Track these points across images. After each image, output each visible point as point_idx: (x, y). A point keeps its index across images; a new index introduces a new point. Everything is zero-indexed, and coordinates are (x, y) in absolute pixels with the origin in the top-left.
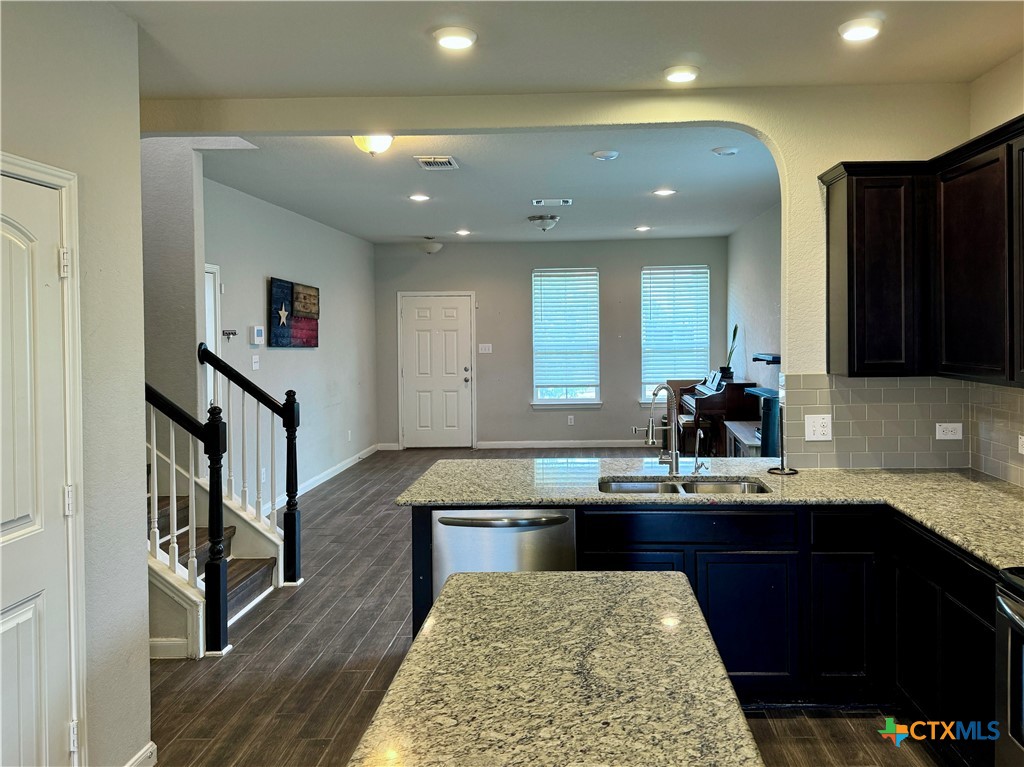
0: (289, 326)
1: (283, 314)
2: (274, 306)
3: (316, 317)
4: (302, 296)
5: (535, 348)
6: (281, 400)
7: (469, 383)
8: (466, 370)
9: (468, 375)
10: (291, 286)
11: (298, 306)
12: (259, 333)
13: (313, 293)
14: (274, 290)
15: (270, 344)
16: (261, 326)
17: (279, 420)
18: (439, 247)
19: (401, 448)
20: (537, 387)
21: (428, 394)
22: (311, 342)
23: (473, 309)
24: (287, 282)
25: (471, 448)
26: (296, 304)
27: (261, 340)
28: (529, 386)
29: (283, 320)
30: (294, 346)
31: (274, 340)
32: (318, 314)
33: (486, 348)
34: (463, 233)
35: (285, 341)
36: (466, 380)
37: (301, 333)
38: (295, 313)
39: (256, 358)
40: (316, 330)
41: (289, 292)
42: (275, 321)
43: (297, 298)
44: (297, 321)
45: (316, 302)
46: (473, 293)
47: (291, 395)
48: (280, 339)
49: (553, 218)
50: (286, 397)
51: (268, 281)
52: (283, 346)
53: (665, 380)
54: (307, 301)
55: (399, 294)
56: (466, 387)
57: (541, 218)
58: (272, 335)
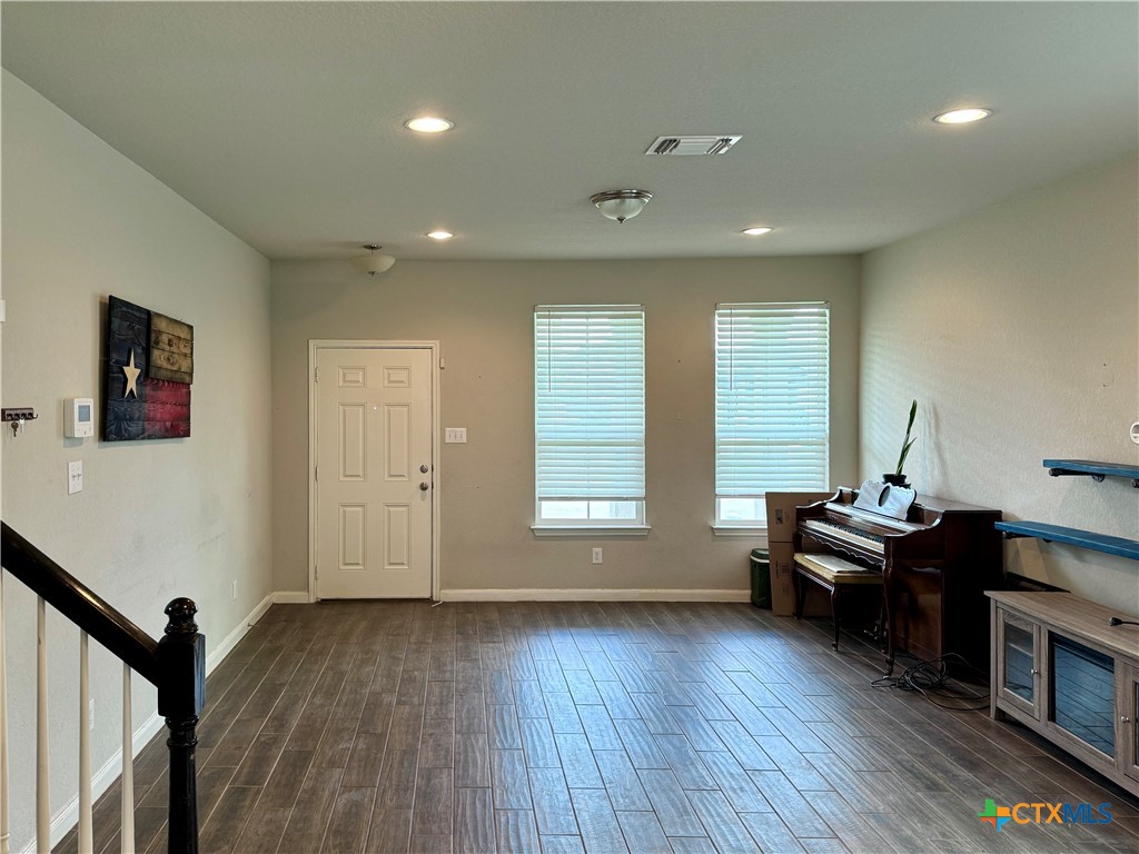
0: (142, 398)
1: (132, 372)
2: (114, 356)
3: (187, 379)
4: (165, 338)
5: (538, 435)
6: (155, 627)
7: (429, 491)
8: (423, 470)
9: (426, 478)
10: (148, 317)
11: (159, 357)
12: (84, 417)
13: (184, 334)
14: (116, 322)
15: (105, 434)
16: (89, 400)
17: (146, 692)
18: (387, 262)
19: (312, 600)
20: (541, 499)
21: (360, 509)
22: (178, 427)
23: (437, 371)
24: (139, 309)
25: (429, 601)
26: (156, 353)
27: (88, 429)
28: (527, 497)
29: (132, 385)
30: (150, 437)
31: (113, 426)
32: (191, 374)
33: (458, 434)
34: (440, 235)
35: (133, 428)
36: (423, 488)
37: (160, 411)
38: (153, 372)
39: (76, 467)
40: (186, 404)
41: (144, 329)
42: (117, 386)
43: (157, 343)
44: (156, 387)
45: (188, 351)
46: (435, 344)
47: (181, 612)
48: (124, 425)
49: (639, 195)
50: (166, 619)
51: (102, 304)
52: (131, 438)
53: (763, 491)
54: (174, 349)
55: (311, 343)
56: (423, 498)
57: (618, 195)
58: (111, 417)
